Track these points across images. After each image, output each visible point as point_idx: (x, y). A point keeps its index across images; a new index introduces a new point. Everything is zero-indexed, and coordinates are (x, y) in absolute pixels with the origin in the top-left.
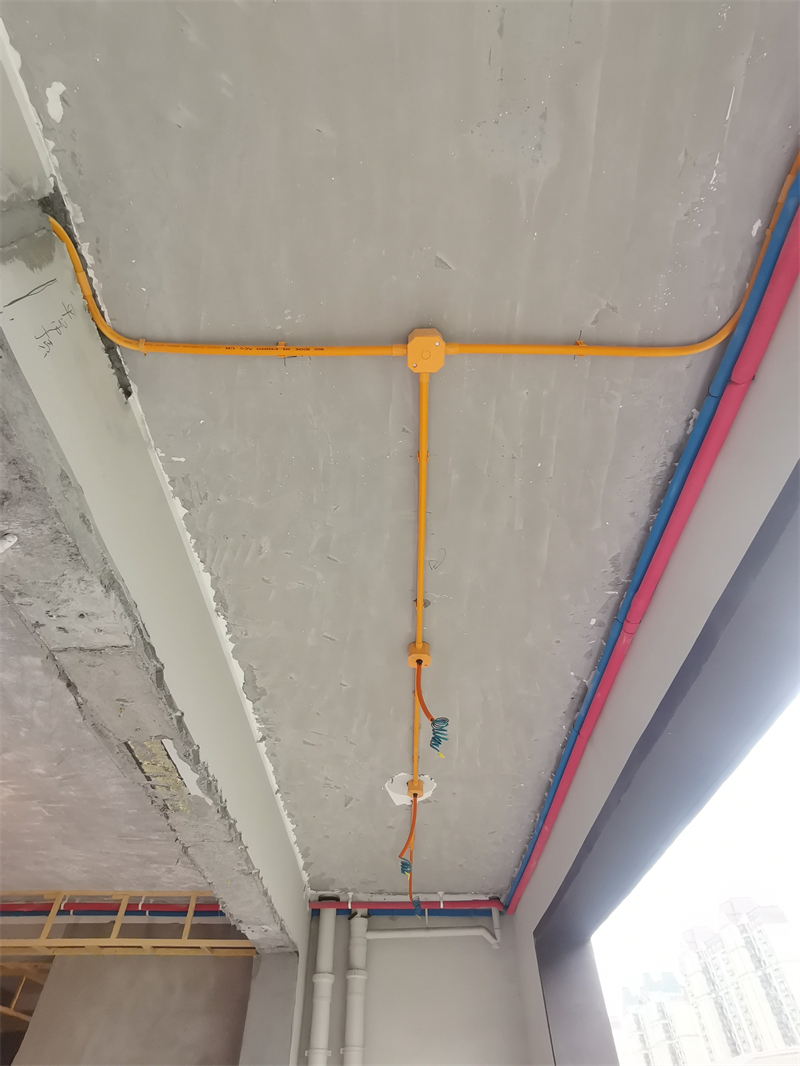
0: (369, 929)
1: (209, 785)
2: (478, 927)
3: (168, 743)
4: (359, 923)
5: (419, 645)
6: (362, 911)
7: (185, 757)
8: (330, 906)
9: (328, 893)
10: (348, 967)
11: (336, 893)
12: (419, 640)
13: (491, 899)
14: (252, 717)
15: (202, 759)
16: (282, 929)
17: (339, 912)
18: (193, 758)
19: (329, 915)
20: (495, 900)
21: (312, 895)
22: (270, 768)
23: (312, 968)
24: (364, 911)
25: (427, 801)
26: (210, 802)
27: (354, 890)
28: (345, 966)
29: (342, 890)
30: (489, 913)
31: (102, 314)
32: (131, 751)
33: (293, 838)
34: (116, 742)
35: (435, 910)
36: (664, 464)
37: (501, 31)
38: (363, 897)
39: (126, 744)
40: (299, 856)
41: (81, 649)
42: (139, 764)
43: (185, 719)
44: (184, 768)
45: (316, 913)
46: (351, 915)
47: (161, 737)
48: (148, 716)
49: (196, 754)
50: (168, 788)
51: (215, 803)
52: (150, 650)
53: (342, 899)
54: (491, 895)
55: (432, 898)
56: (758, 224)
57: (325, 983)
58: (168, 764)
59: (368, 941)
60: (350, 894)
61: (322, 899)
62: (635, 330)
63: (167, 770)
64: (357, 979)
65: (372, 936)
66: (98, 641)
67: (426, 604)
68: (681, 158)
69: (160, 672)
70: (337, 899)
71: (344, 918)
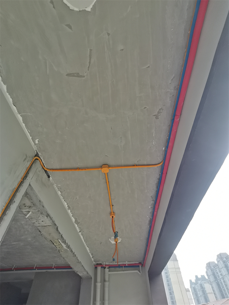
0: (109, 271)
1: (68, 247)
2: (136, 270)
3: (59, 240)
4: (107, 270)
5: (112, 213)
6: (107, 267)
7: (63, 242)
8: (99, 266)
9: (99, 263)
10: (105, 281)
11: (101, 263)
12: (112, 212)
13: (139, 263)
14: (77, 228)
15: (66, 242)
16: (87, 273)
17: (101, 267)
18: (65, 242)
19: (99, 268)
20: (140, 263)
21: (95, 263)
22: (82, 237)
23: (96, 281)
24: (108, 267)
25: (120, 242)
26: (69, 250)
27: (105, 262)
28: (104, 281)
29: (102, 262)
30: (139, 266)
31: (45, 166)
32: (52, 242)
33: (89, 251)
34: (49, 240)
35: (125, 266)
36: (157, 181)
37: (111, 129)
38: (107, 263)
39: (51, 240)
40: (91, 255)
41: (42, 226)
42: (53, 244)
43: (62, 235)
44: (63, 244)
45: (96, 268)
46: (105, 268)
47: (58, 239)
48: (55, 236)
49: (65, 241)
50: (60, 248)
51: (70, 250)
52: (55, 225)
53: (102, 264)
54: (139, 262)
55: (124, 263)
56: (164, 148)
57: (99, 285)
58: (59, 243)
59: (109, 274)
60: (104, 263)
61: (97, 264)
62: (145, 163)
63: (59, 244)
64: (107, 284)
65: (110, 273)
66: (45, 225)
67: (113, 206)
68: (147, 141)
69: (57, 228)
70: (101, 264)
71: (103, 269)
